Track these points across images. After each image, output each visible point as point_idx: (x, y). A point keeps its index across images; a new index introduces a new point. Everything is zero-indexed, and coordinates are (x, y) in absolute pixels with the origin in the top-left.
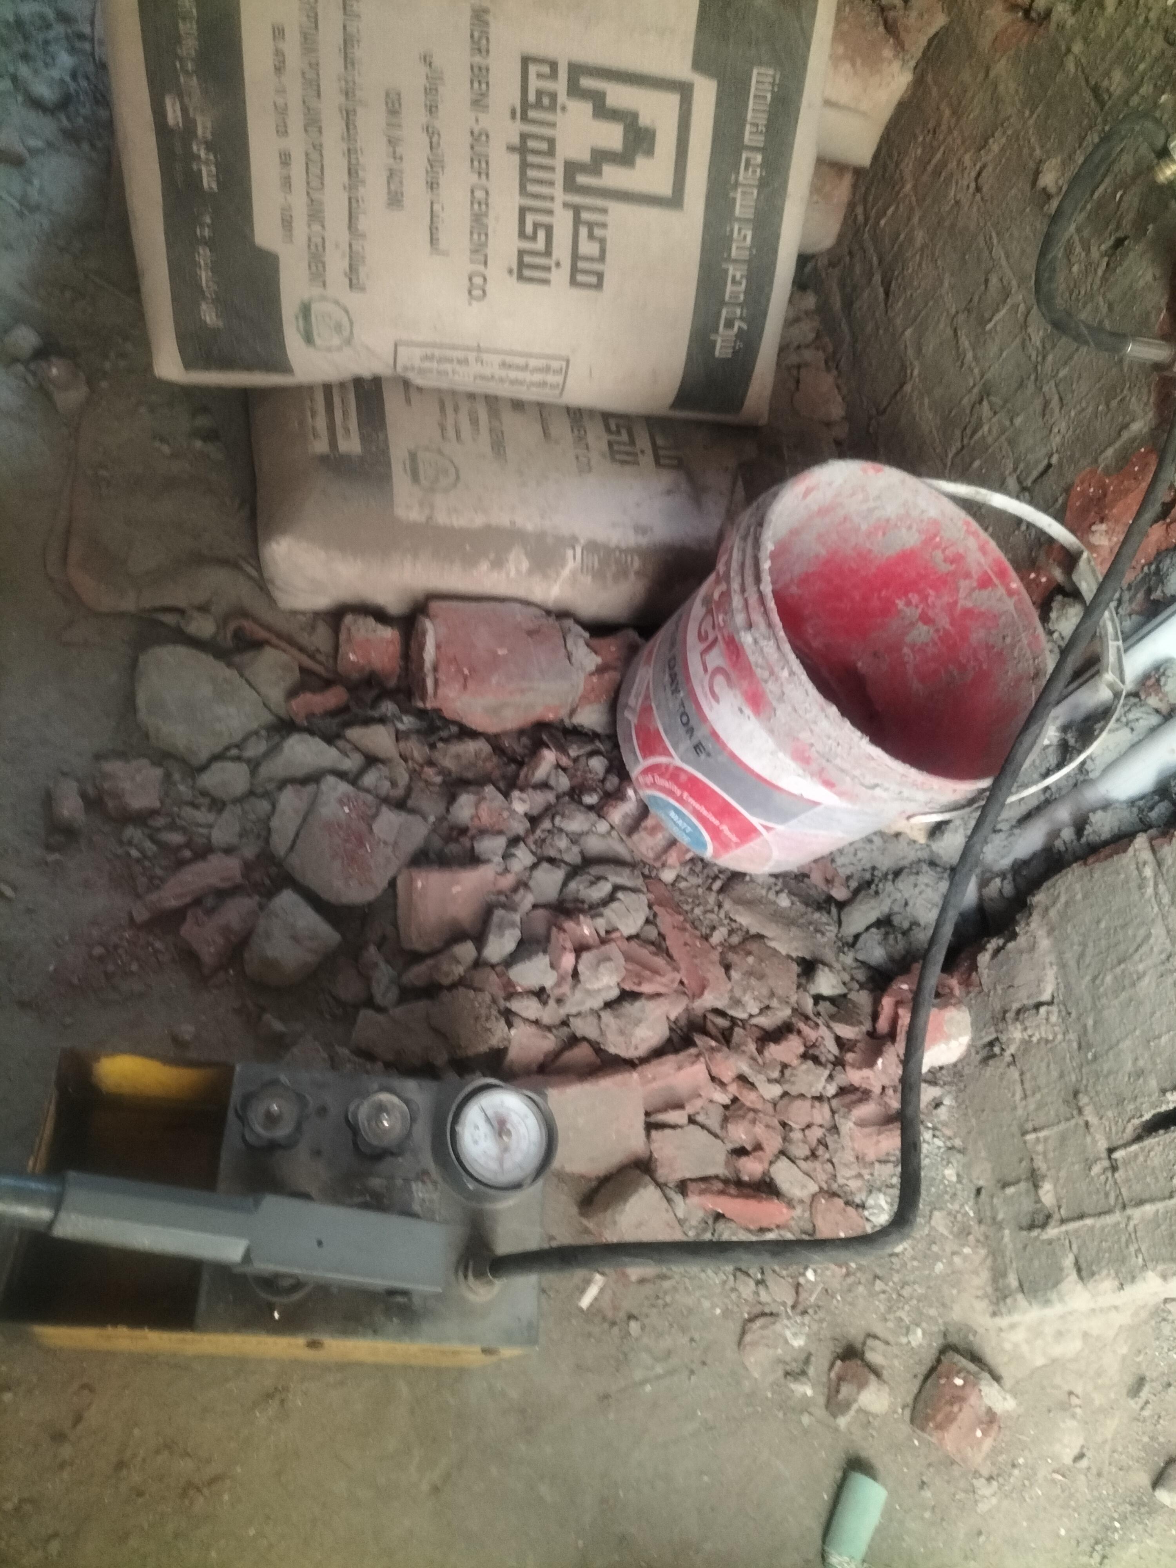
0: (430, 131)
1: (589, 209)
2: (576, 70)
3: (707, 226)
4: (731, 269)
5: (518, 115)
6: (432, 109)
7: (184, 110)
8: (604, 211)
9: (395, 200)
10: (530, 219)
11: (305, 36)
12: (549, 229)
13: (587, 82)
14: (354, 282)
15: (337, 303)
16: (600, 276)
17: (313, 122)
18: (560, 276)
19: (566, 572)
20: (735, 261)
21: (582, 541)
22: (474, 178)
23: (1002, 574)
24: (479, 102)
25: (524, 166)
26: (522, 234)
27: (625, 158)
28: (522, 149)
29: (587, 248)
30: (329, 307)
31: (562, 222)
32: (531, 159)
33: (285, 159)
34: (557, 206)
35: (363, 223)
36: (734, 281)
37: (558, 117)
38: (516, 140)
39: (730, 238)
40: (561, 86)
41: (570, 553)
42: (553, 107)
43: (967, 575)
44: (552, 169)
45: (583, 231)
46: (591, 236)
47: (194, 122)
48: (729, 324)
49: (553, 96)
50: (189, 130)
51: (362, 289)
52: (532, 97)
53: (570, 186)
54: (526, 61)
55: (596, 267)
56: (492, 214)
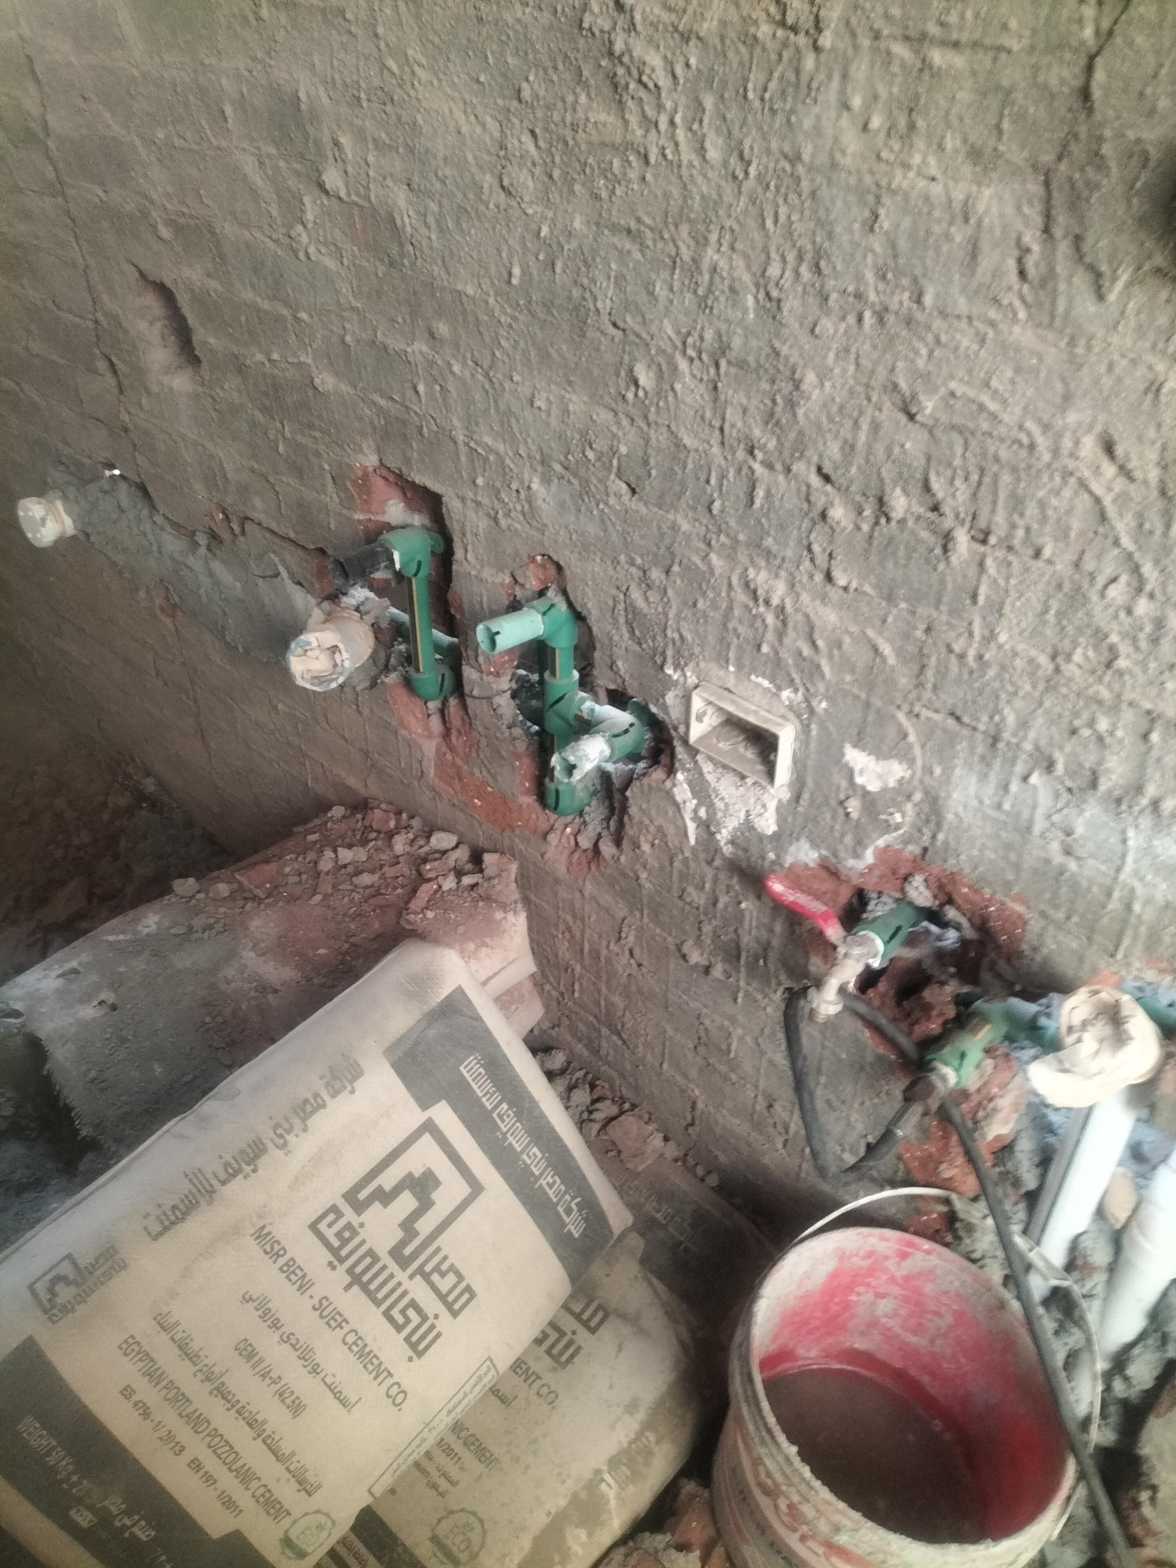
0: (286, 1339)
1: (426, 1262)
2: (350, 1196)
3: (507, 1178)
4: (543, 1182)
5: (336, 1263)
6: (275, 1325)
7: (91, 1508)
8: (438, 1249)
9: (297, 1408)
10: (396, 1313)
11: (149, 1375)
12: (413, 1304)
13: (362, 1196)
14: (306, 1487)
15: (306, 1514)
16: (468, 1289)
17: (197, 1421)
18: (445, 1322)
19: (613, 1503)
20: (541, 1174)
21: (605, 1468)
22: (339, 1333)
23: (910, 1244)
24: (304, 1285)
25: (365, 1287)
26: (399, 1328)
27: (425, 1204)
28: (356, 1279)
29: (445, 1284)
30: (303, 1523)
31: (418, 1290)
32: (365, 1278)
33: (196, 1465)
34: (407, 1284)
35: (286, 1448)
36: (551, 1186)
37: (363, 1234)
38: (348, 1279)
39: (527, 1167)
40: (349, 1215)
41: (603, 1486)
42: (354, 1233)
43: (887, 1258)
44: (384, 1267)
45: (435, 1277)
46: (443, 1275)
47: (106, 1509)
48: (568, 1211)
49: (349, 1226)
50: (104, 1518)
51: (319, 1486)
52: (336, 1243)
53: (403, 1262)
54: (313, 1227)
55: (463, 1285)
56: (368, 1339)
